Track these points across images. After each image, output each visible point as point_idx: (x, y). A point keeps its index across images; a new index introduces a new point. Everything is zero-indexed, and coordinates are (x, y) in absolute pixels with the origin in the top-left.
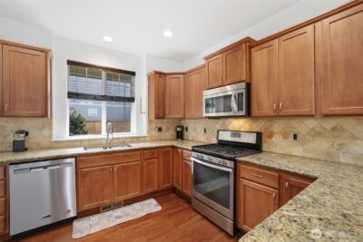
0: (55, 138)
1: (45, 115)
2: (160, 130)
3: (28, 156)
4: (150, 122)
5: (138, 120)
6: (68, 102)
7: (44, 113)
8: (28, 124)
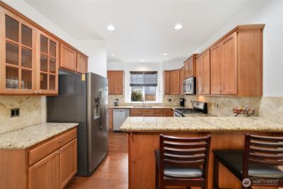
0: (126, 102)
1: (122, 94)
2: (170, 100)
3: (119, 107)
4: (164, 97)
5: (159, 95)
6: (130, 88)
7: (121, 93)
8: (118, 97)
